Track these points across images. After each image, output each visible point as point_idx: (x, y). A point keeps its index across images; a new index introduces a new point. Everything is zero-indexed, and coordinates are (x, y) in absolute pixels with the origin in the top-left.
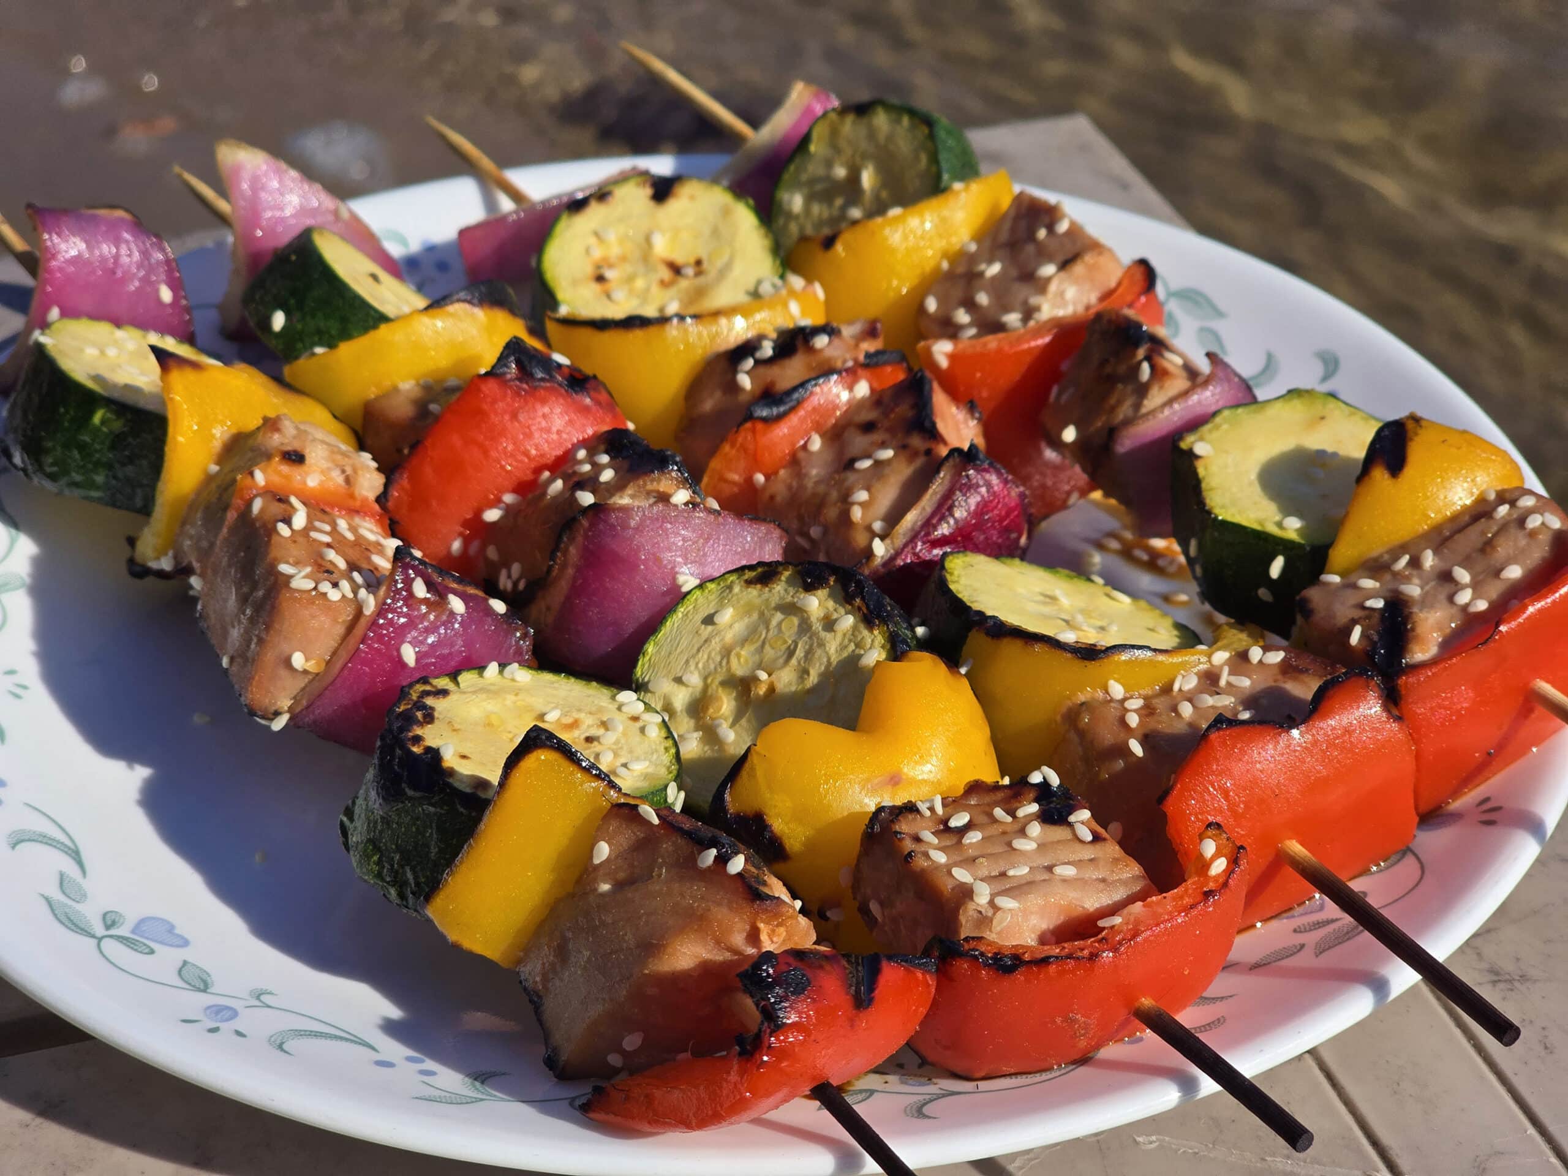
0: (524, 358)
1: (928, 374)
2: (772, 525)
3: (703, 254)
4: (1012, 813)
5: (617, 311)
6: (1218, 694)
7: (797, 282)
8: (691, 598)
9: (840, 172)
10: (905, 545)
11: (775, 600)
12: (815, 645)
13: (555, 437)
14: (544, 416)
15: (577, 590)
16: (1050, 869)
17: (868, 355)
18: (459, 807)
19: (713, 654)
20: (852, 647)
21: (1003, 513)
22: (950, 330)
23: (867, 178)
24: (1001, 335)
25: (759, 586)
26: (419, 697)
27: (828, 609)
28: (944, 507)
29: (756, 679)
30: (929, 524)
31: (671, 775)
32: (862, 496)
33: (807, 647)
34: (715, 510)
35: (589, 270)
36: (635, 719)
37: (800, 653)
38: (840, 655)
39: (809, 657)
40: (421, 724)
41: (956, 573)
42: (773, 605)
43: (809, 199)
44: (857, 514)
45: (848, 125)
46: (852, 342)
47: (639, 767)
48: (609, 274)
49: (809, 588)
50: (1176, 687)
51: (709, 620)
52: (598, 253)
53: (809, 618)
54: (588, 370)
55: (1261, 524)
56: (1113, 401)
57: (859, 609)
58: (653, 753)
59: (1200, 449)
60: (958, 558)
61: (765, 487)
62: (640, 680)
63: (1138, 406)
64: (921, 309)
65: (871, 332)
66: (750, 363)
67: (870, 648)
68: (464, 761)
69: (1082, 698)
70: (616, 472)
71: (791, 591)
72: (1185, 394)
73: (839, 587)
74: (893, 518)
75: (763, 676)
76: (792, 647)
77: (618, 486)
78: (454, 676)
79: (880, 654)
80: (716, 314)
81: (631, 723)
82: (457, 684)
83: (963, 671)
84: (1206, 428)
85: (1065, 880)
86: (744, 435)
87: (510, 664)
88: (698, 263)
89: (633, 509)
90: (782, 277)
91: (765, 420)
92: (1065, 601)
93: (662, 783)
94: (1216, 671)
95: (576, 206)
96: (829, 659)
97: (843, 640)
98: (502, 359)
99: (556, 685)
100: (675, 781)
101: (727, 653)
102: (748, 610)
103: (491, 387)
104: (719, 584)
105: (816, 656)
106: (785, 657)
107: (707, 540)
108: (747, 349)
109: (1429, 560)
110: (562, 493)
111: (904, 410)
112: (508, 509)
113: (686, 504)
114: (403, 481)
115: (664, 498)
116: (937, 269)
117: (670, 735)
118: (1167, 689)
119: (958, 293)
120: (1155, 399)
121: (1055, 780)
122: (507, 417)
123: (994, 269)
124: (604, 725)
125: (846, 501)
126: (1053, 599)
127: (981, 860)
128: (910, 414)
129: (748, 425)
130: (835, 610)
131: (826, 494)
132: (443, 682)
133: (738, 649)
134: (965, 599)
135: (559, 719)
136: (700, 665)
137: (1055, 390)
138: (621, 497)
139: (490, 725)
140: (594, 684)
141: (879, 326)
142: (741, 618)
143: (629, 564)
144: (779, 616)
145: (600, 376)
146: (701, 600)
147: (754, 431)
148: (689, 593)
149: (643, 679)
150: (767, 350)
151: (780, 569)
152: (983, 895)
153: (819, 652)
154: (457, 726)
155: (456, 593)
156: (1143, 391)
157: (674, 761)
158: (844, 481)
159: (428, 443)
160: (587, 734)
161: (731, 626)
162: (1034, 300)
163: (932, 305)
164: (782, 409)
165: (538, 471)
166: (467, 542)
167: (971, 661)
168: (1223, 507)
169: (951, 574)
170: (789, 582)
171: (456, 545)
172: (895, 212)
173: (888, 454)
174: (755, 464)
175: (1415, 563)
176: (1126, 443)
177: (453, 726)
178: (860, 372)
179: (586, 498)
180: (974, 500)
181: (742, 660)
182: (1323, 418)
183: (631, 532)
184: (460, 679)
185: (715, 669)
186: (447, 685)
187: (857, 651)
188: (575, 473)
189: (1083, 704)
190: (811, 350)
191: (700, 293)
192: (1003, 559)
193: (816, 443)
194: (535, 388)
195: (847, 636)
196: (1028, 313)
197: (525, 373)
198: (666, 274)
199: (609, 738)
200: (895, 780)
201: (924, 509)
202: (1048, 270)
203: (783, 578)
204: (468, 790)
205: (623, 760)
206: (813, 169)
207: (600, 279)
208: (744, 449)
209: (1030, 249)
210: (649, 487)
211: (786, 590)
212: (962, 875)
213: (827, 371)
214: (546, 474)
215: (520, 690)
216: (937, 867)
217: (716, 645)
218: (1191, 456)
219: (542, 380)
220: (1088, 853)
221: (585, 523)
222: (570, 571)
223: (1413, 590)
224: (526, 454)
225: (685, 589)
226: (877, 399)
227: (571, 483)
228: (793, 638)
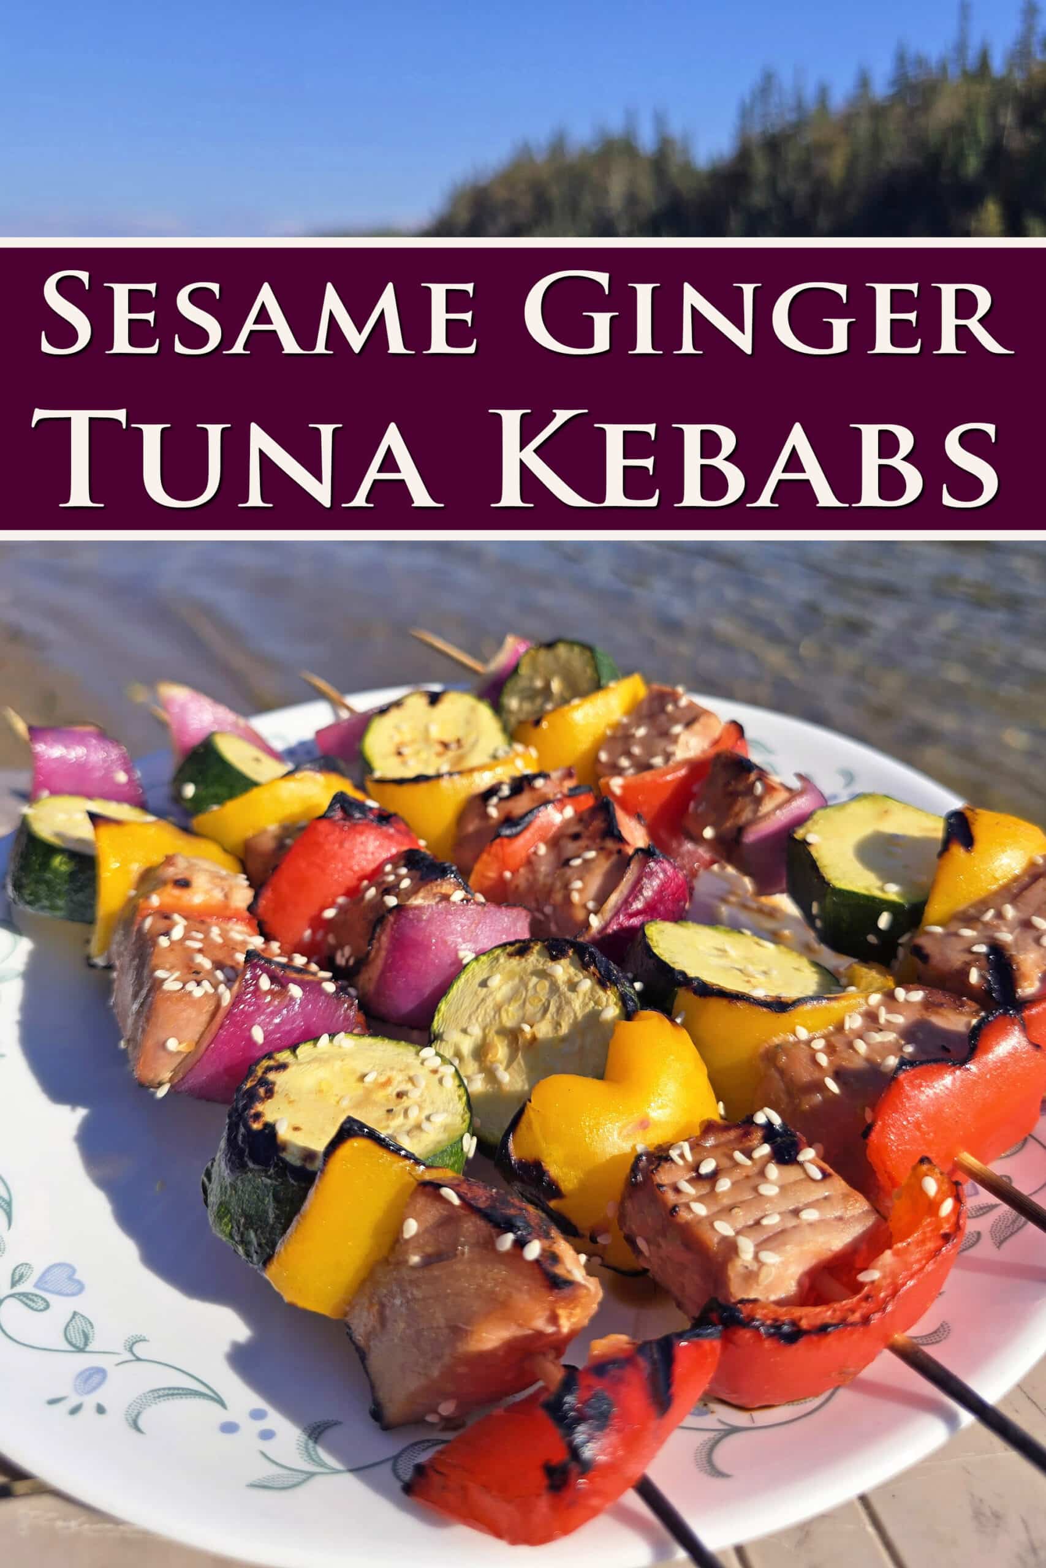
0: (346, 805)
1: (611, 799)
2: (520, 909)
3: (460, 734)
4: (748, 1154)
5: (410, 773)
6: (881, 1030)
7: (519, 748)
8: (470, 969)
9: (539, 683)
10: (612, 918)
11: (530, 968)
12: (564, 1002)
13: (370, 857)
14: (362, 843)
15: (388, 968)
16: (796, 1212)
17: (571, 790)
18: (290, 1179)
19: (488, 1010)
20: (592, 1004)
21: (674, 890)
22: (618, 771)
23: (556, 686)
24: (652, 772)
25: (517, 958)
26: (265, 1073)
27: (569, 974)
28: (636, 889)
29: (522, 1030)
30: (626, 902)
31: (465, 1124)
32: (578, 884)
33: (557, 1004)
34: (482, 903)
35: (392, 748)
36: (435, 1072)
37: (552, 1009)
38: (583, 1010)
39: (560, 1011)
40: (262, 1100)
41: (654, 939)
42: (529, 971)
43: (522, 700)
44: (576, 897)
45: (543, 656)
46: (558, 782)
47: (439, 1120)
48: (406, 751)
49: (554, 958)
50: (847, 1027)
51: (484, 984)
52: (397, 739)
53: (556, 981)
54: (391, 809)
55: (867, 889)
56: (737, 809)
57: (594, 974)
58: (449, 1103)
59: (810, 839)
60: (651, 926)
61: (511, 880)
62: (437, 1031)
63: (756, 811)
64: (597, 760)
65: (569, 774)
66: (494, 800)
67: (606, 1006)
68: (297, 1133)
69: (776, 1040)
70: (412, 880)
71: (542, 961)
72: (788, 801)
73: (576, 957)
74: (601, 898)
75: (526, 1028)
76: (546, 1004)
77: (414, 891)
78: (293, 1048)
79: (614, 1010)
80: (471, 771)
81: (432, 1075)
82: (296, 1057)
83: (679, 1020)
84: (809, 823)
85: (811, 1225)
86: (496, 847)
87: (338, 1033)
88: (459, 741)
89: (424, 907)
90: (510, 745)
91: (509, 837)
92: (733, 953)
93: (458, 1133)
94: (874, 1010)
95: (383, 711)
96: (575, 1014)
97: (584, 999)
98: (331, 806)
99: (374, 1047)
100: (468, 1132)
101: (498, 1009)
102: (511, 975)
103: (323, 826)
104: (489, 956)
105: (565, 1011)
106: (541, 1012)
107: (477, 925)
108: (493, 791)
109: (1010, 912)
110: (375, 896)
111: (598, 824)
112: (342, 909)
113: (462, 900)
114: (268, 893)
115: (446, 898)
116: (604, 735)
117: (461, 1084)
118: (840, 1028)
119: (619, 747)
120: (767, 806)
121: (777, 1120)
122: (337, 846)
123: (641, 732)
124: (411, 1079)
125: (566, 887)
126: (724, 951)
127: (736, 1210)
128: (603, 825)
129: (498, 841)
130: (576, 975)
131: (553, 884)
132: (284, 1056)
133: (506, 1006)
134: (667, 961)
135: (376, 1079)
136: (480, 1019)
137: (692, 805)
138: (415, 899)
139: (321, 1091)
140: (403, 1043)
141: (573, 771)
142: (507, 982)
143: (422, 946)
144: (534, 980)
145: (400, 813)
146: (477, 970)
147: (502, 845)
148: (468, 964)
149: (439, 1030)
150: (505, 791)
151: (532, 944)
152: (747, 1247)
153: (567, 1009)
154: (292, 1098)
155: (295, 982)
156: (758, 801)
157: (466, 1109)
158: (563, 875)
159: (283, 866)
160: (398, 1090)
161: (500, 988)
162: (670, 749)
163: (604, 756)
164: (519, 828)
165: (361, 879)
166: (314, 933)
167: (683, 1013)
168: (837, 879)
169: (652, 940)
170: (539, 953)
171: (308, 933)
172: (576, 702)
173: (591, 854)
174: (504, 866)
175: (1000, 915)
176: (751, 836)
177: (289, 1098)
178: (567, 801)
179: (391, 901)
180: (656, 883)
181: (510, 1014)
182: (886, 812)
183: (423, 924)
184: (298, 1051)
185: (491, 1021)
186: (287, 1058)
187: (596, 1007)
188: (384, 882)
189: (778, 1046)
190: (533, 789)
191: (460, 758)
192: (680, 922)
193: (542, 850)
194: (355, 825)
195: (587, 995)
196: (668, 756)
197: (347, 816)
198: (439, 748)
199: (415, 1094)
200: (644, 1124)
201: (622, 892)
202: (677, 729)
203: (535, 951)
204: (298, 1163)
205: (426, 1113)
206: (522, 682)
207: (399, 754)
208: (496, 856)
209: (663, 718)
210: (435, 890)
211: (537, 960)
212: (724, 1228)
213: (545, 802)
214: (365, 883)
215: (346, 1055)
216: (700, 1220)
217: (490, 1003)
218: (804, 843)
219: (359, 819)
220: (822, 1192)
221: (391, 918)
222: (383, 953)
223: (1006, 936)
224: (351, 869)
225: (465, 962)
226: (580, 818)
227: (381, 890)
228: (546, 997)
